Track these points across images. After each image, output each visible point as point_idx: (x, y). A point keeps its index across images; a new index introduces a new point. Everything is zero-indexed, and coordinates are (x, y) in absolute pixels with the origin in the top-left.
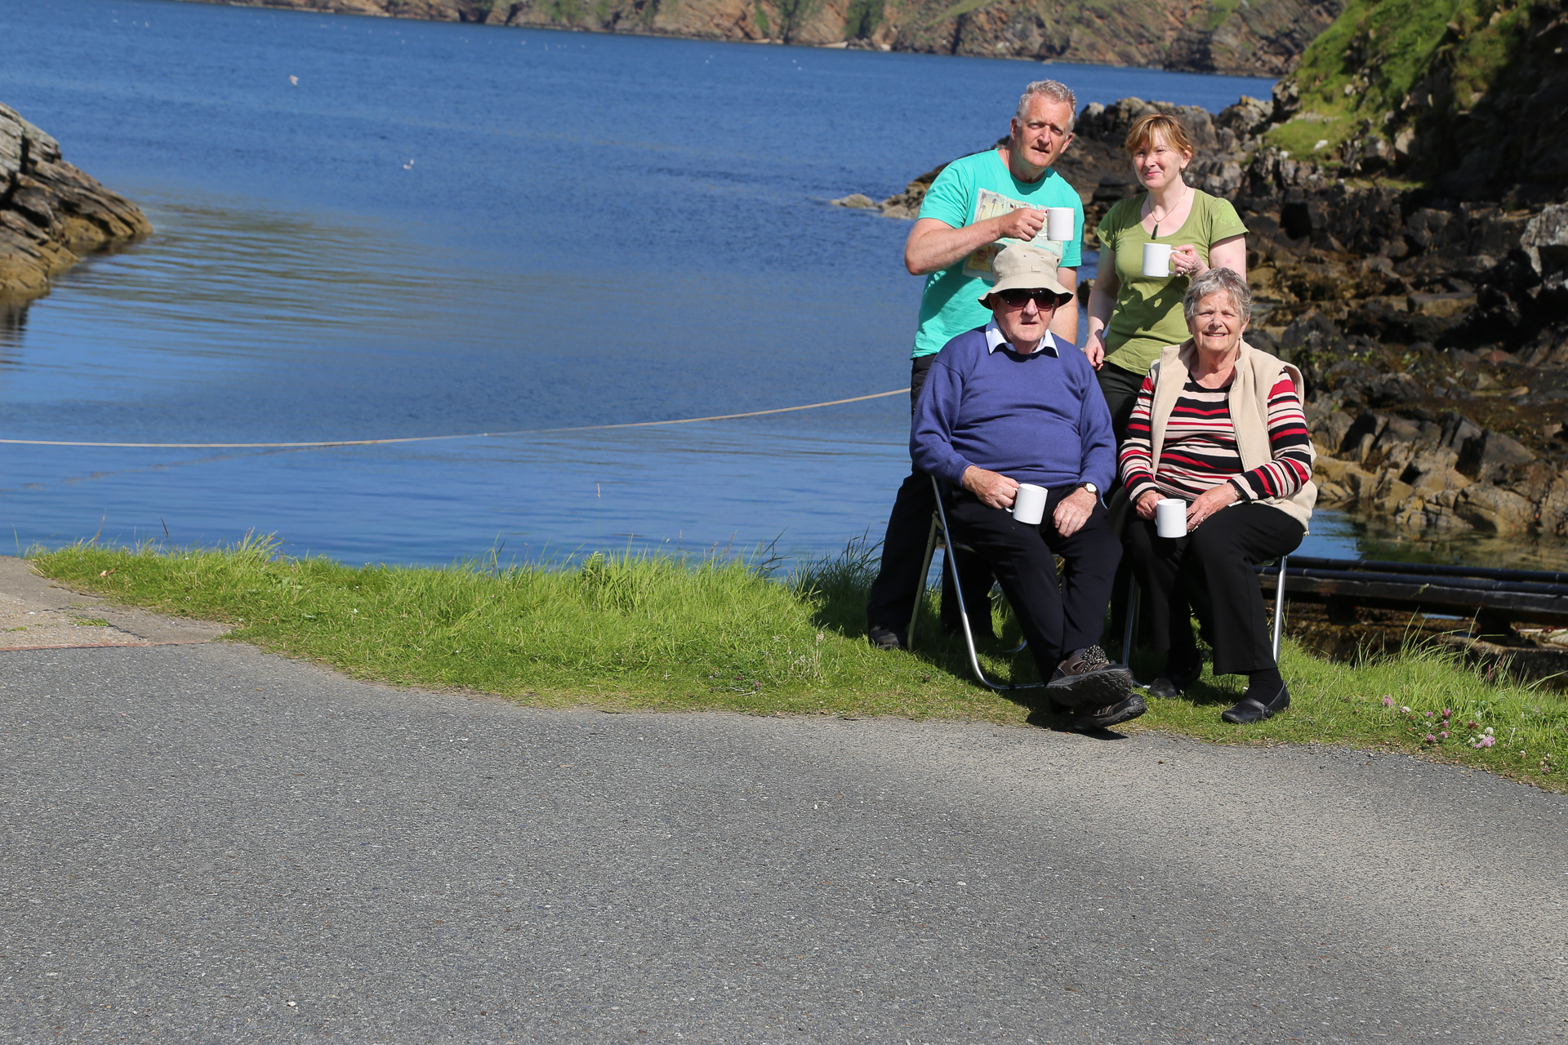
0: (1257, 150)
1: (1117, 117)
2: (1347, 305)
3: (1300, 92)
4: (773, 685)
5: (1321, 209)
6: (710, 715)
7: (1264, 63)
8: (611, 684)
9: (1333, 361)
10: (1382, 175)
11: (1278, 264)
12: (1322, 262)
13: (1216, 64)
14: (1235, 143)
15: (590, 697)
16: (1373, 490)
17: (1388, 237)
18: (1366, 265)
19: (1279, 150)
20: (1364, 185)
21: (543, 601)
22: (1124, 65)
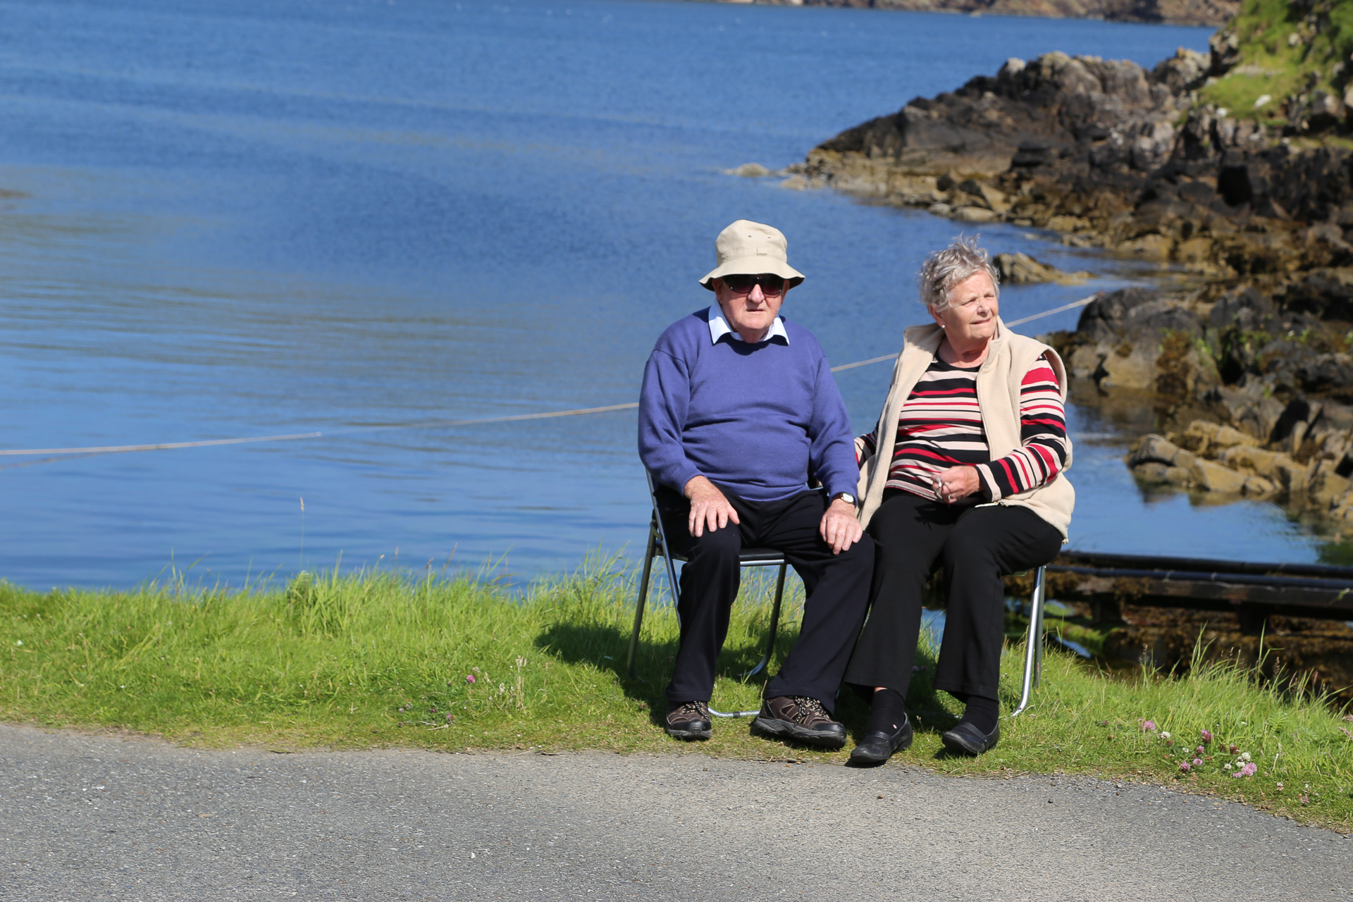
0: (1191, 108)
1: (1039, 73)
2: (1288, 278)
3: (1240, 43)
4: (468, 716)
5: (1262, 172)
6: (392, 753)
7: (1217, 11)
8: (288, 719)
9: (1265, 341)
10: (1332, 133)
11: (1215, 233)
12: (1264, 231)
13: (1163, 13)
14: (1170, 101)
15: (261, 736)
16: (1306, 485)
17: (1339, 203)
18: (1312, 233)
19: (1216, 107)
20: (1310, 145)
21: (231, 628)
22: (1061, 16)
